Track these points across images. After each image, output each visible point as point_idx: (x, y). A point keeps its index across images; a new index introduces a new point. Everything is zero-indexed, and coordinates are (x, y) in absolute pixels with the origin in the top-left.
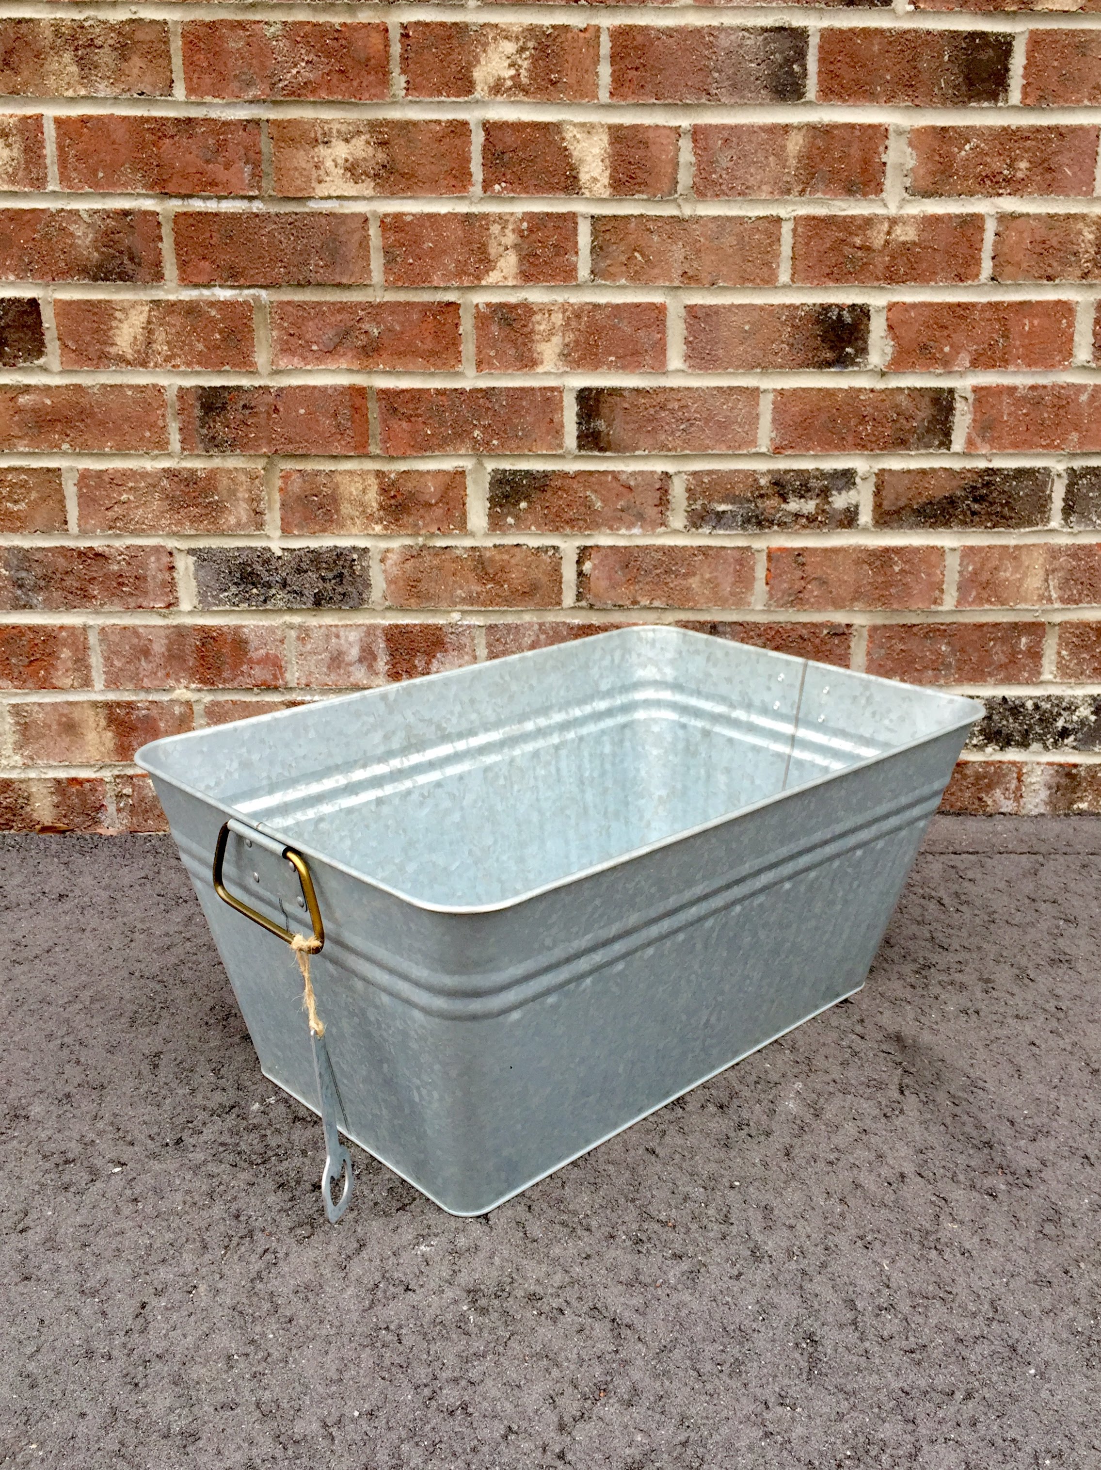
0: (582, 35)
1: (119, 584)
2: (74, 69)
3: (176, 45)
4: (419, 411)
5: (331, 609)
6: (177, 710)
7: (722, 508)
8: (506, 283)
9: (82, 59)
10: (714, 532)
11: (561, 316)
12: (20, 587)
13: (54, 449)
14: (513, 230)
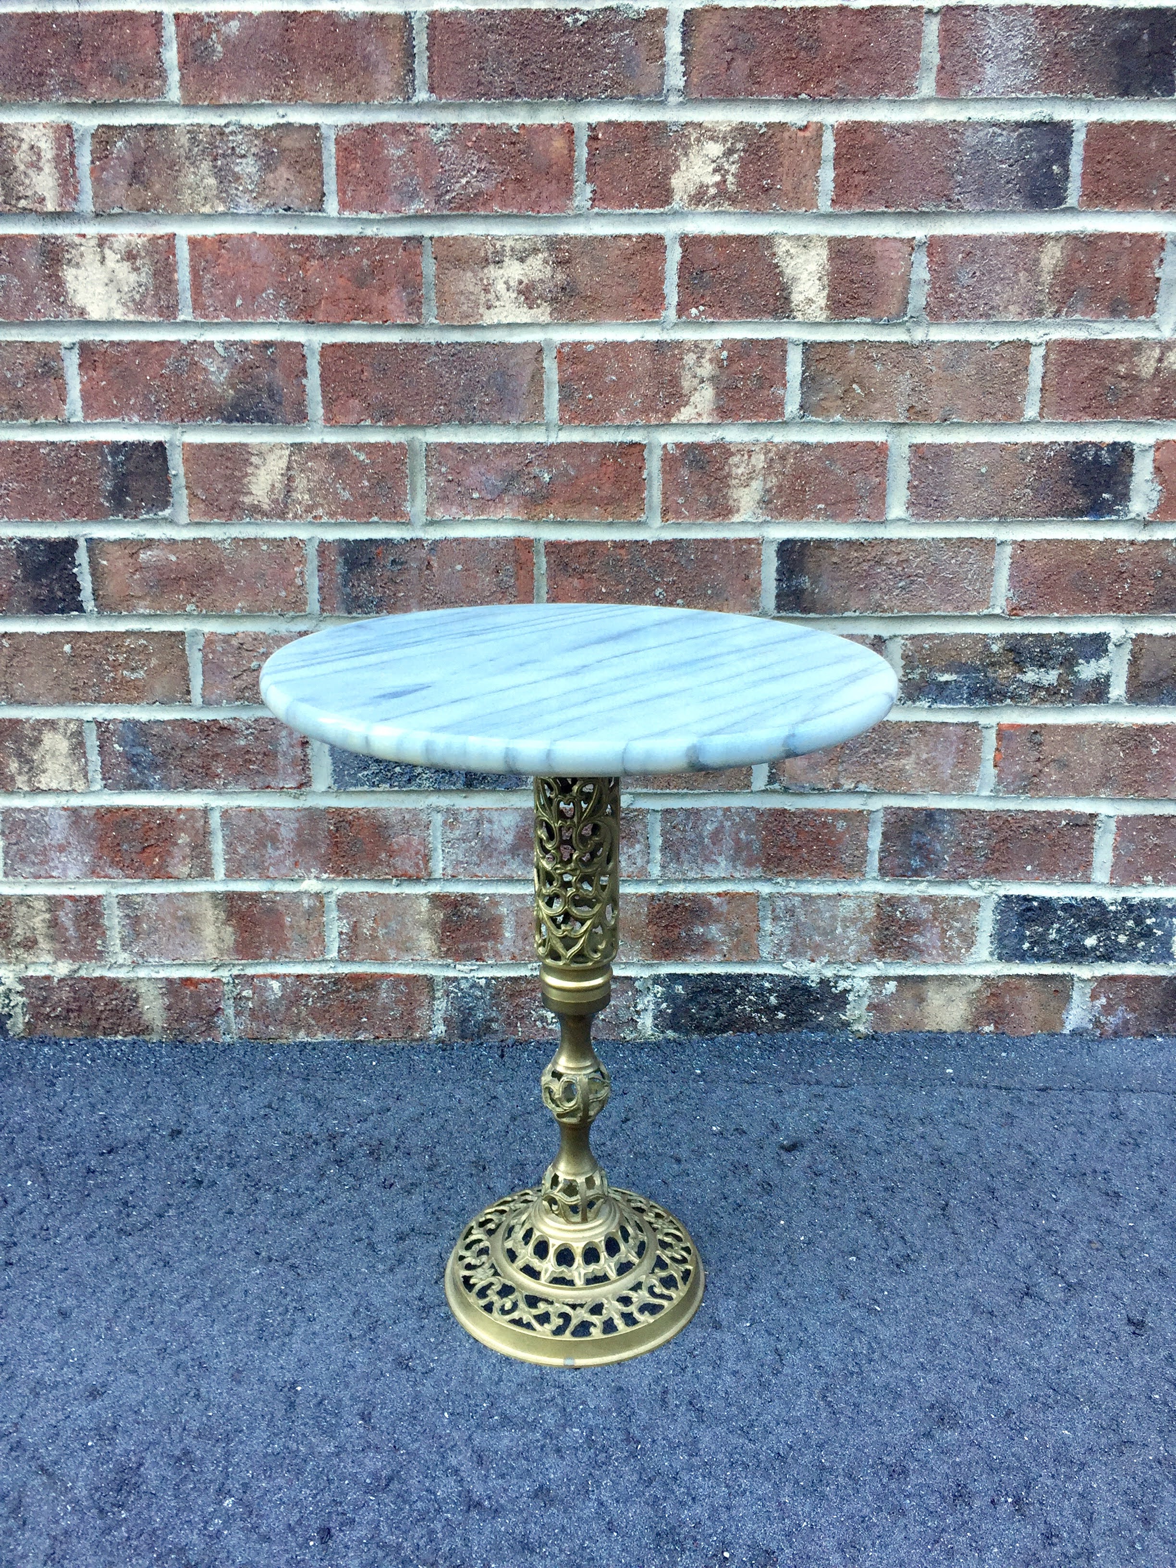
0: (801, 134)
1: (245, 761)
2: (212, 181)
3: (330, 154)
4: (593, 567)
5: (484, 790)
6: (306, 902)
7: (946, 677)
8: (700, 421)
9: (220, 170)
10: (935, 706)
11: (762, 457)
12: (135, 764)
13: (178, 612)
14: (711, 360)
